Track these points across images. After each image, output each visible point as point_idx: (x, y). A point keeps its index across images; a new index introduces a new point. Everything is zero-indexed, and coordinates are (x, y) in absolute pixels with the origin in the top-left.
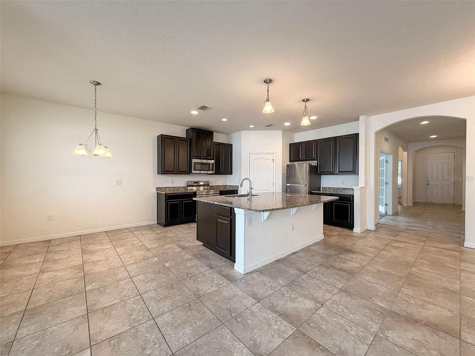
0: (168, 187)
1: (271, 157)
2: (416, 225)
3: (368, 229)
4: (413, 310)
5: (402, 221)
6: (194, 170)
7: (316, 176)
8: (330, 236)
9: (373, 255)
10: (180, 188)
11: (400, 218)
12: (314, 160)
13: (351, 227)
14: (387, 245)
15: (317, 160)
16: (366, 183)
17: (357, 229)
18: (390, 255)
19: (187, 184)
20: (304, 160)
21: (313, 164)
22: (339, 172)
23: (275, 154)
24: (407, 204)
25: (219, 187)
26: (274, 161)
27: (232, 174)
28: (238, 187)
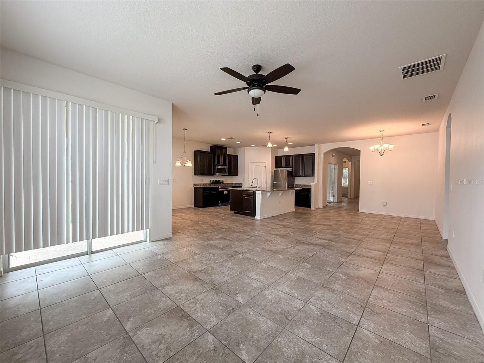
1: (264, 165)
3: (319, 207)
5: (345, 205)
6: (217, 173)
7: (291, 177)
8: (298, 210)
11: (343, 204)
12: (290, 167)
13: (309, 206)
15: (292, 167)
16: (318, 181)
17: (313, 207)
19: (211, 182)
20: (285, 167)
21: (290, 170)
22: (305, 175)
23: (266, 163)
24: (351, 197)
25: (229, 184)
26: (266, 167)
27: (237, 176)
28: (242, 184)
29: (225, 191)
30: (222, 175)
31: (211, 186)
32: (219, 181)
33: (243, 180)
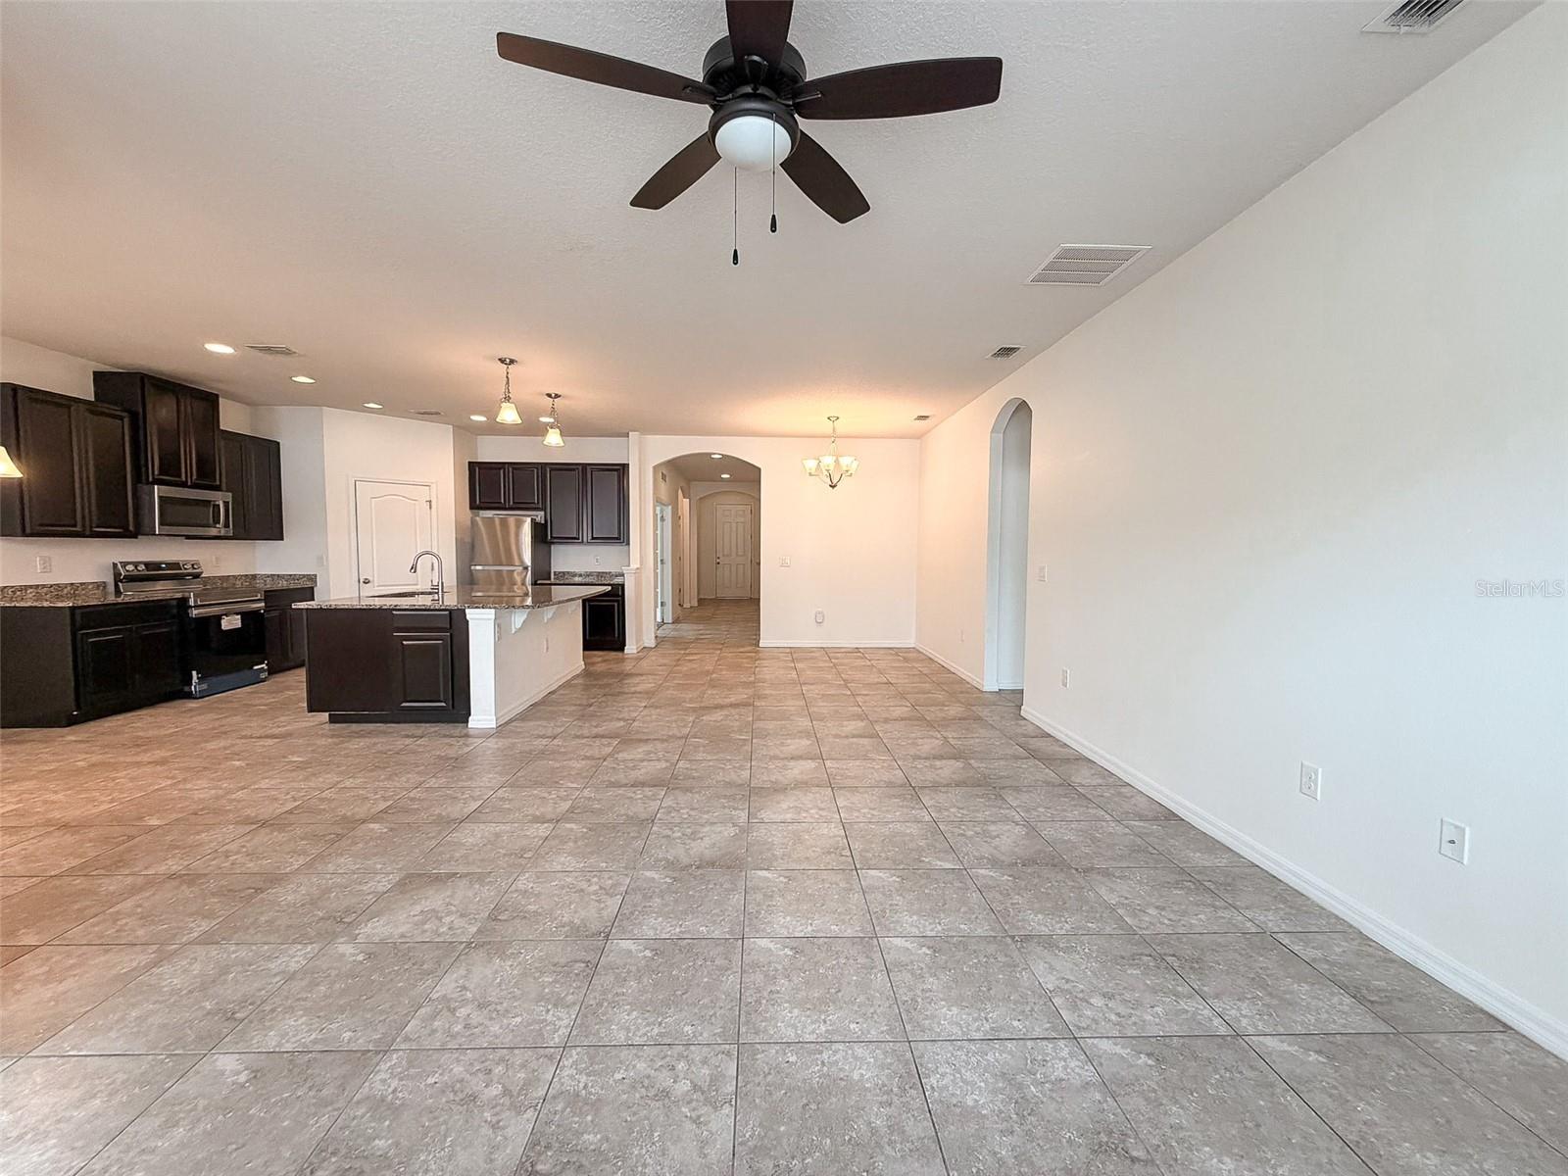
0: (31, 587)
1: (424, 494)
2: (708, 632)
3: (644, 648)
4: (720, 701)
5: (688, 630)
6: (161, 524)
7: (543, 545)
8: (593, 664)
9: (666, 673)
10: (83, 590)
11: (684, 626)
13: (622, 646)
14: (679, 660)
15: (544, 509)
17: (630, 648)
18: (685, 669)
19: (117, 575)
20: (515, 509)
21: (538, 520)
22: (593, 538)
23: (433, 486)
24: (691, 604)
25: (232, 581)
26: (433, 504)
27: (282, 539)
28: (313, 578)
29: (226, 615)
30: (188, 537)
31: (118, 592)
32: (175, 565)
33: (321, 560)
